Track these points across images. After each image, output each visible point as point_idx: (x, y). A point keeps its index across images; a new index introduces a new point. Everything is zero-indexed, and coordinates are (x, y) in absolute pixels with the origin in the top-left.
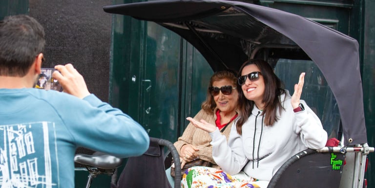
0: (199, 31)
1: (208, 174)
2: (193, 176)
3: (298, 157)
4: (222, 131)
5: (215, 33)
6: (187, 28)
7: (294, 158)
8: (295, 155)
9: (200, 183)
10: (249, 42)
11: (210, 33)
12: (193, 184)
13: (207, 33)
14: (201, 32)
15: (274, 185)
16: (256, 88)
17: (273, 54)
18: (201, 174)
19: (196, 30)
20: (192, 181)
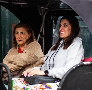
0: (14, 4)
1: (21, 81)
2: (13, 84)
3: (74, 68)
4: (23, 53)
5: (23, 4)
6: (8, 2)
7: (73, 68)
8: (73, 67)
9: (17, 87)
10: (42, 8)
11: (20, 5)
12: (14, 88)
13: (18, 4)
14: (15, 4)
15: (62, 84)
16: (65, 32)
17: (56, 14)
18: (17, 82)
19: (12, 3)
20: (13, 87)
